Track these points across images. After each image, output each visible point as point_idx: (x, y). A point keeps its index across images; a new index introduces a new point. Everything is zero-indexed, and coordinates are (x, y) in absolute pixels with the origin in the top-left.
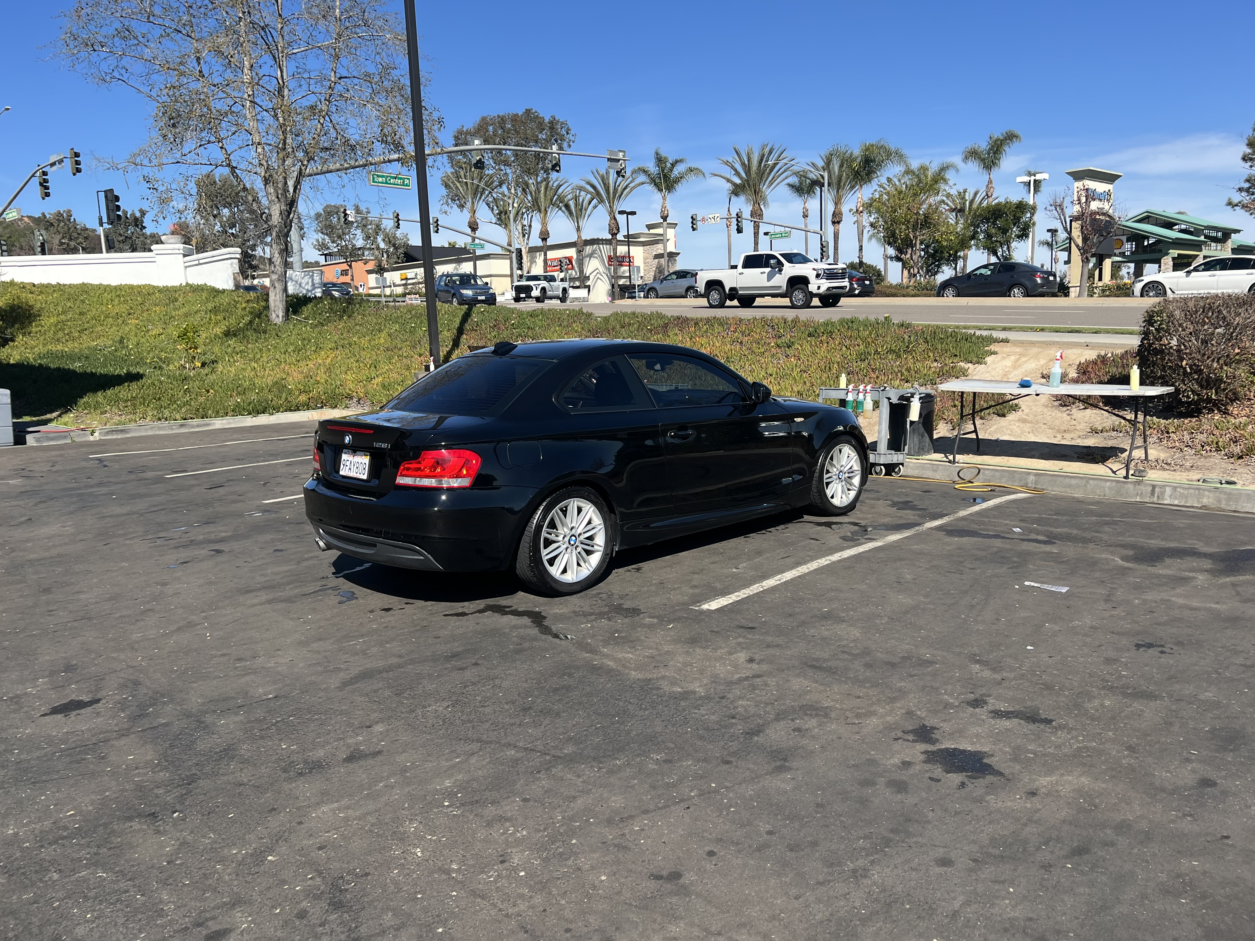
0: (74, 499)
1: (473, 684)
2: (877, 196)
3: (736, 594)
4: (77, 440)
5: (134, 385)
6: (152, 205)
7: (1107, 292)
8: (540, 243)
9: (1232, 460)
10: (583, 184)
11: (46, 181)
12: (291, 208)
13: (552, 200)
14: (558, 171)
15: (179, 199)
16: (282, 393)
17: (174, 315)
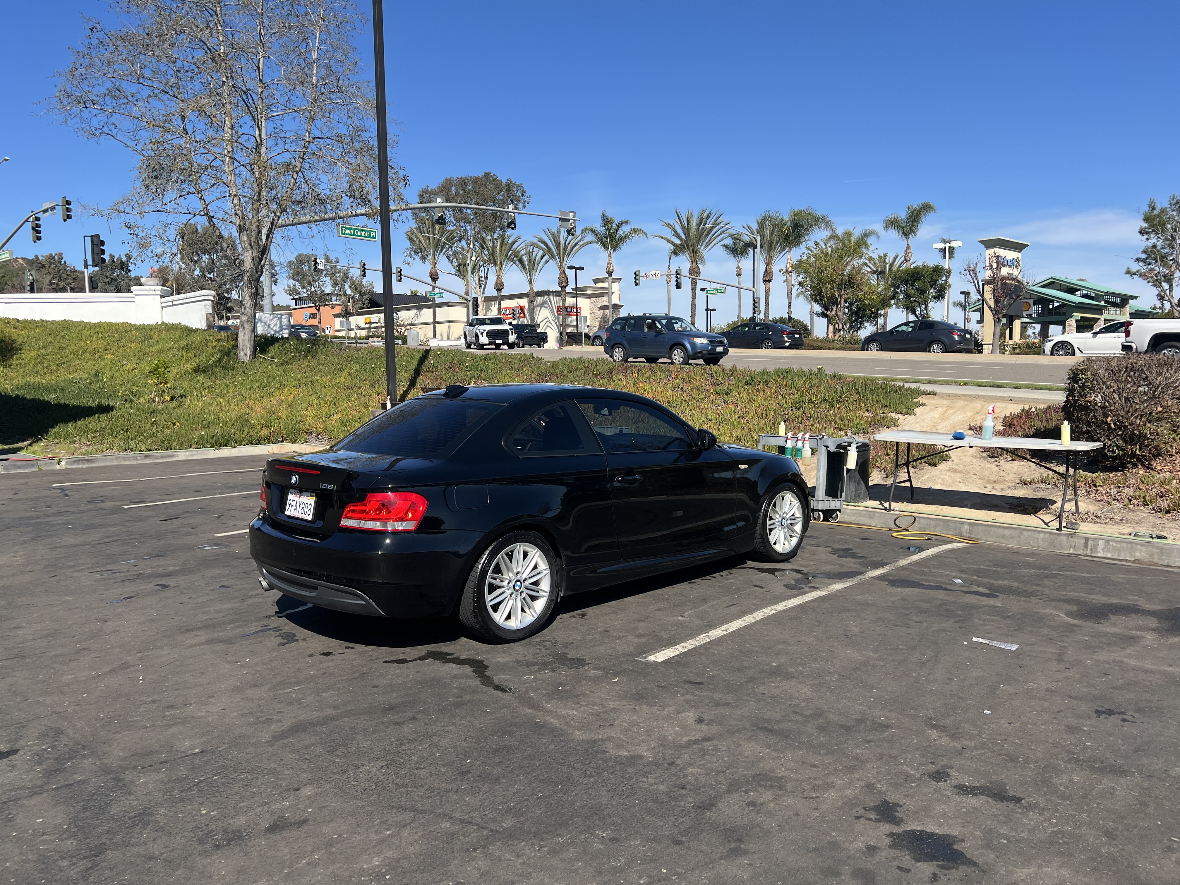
0: (30, 529)
1: (410, 741)
2: (805, 258)
3: (683, 644)
4: (44, 468)
5: (104, 417)
6: (131, 249)
7: (1017, 350)
8: (495, 293)
9: (1160, 515)
10: (535, 240)
11: (38, 226)
12: (262, 255)
13: (507, 255)
14: (513, 229)
15: (158, 244)
16: (245, 427)
17: (148, 351)
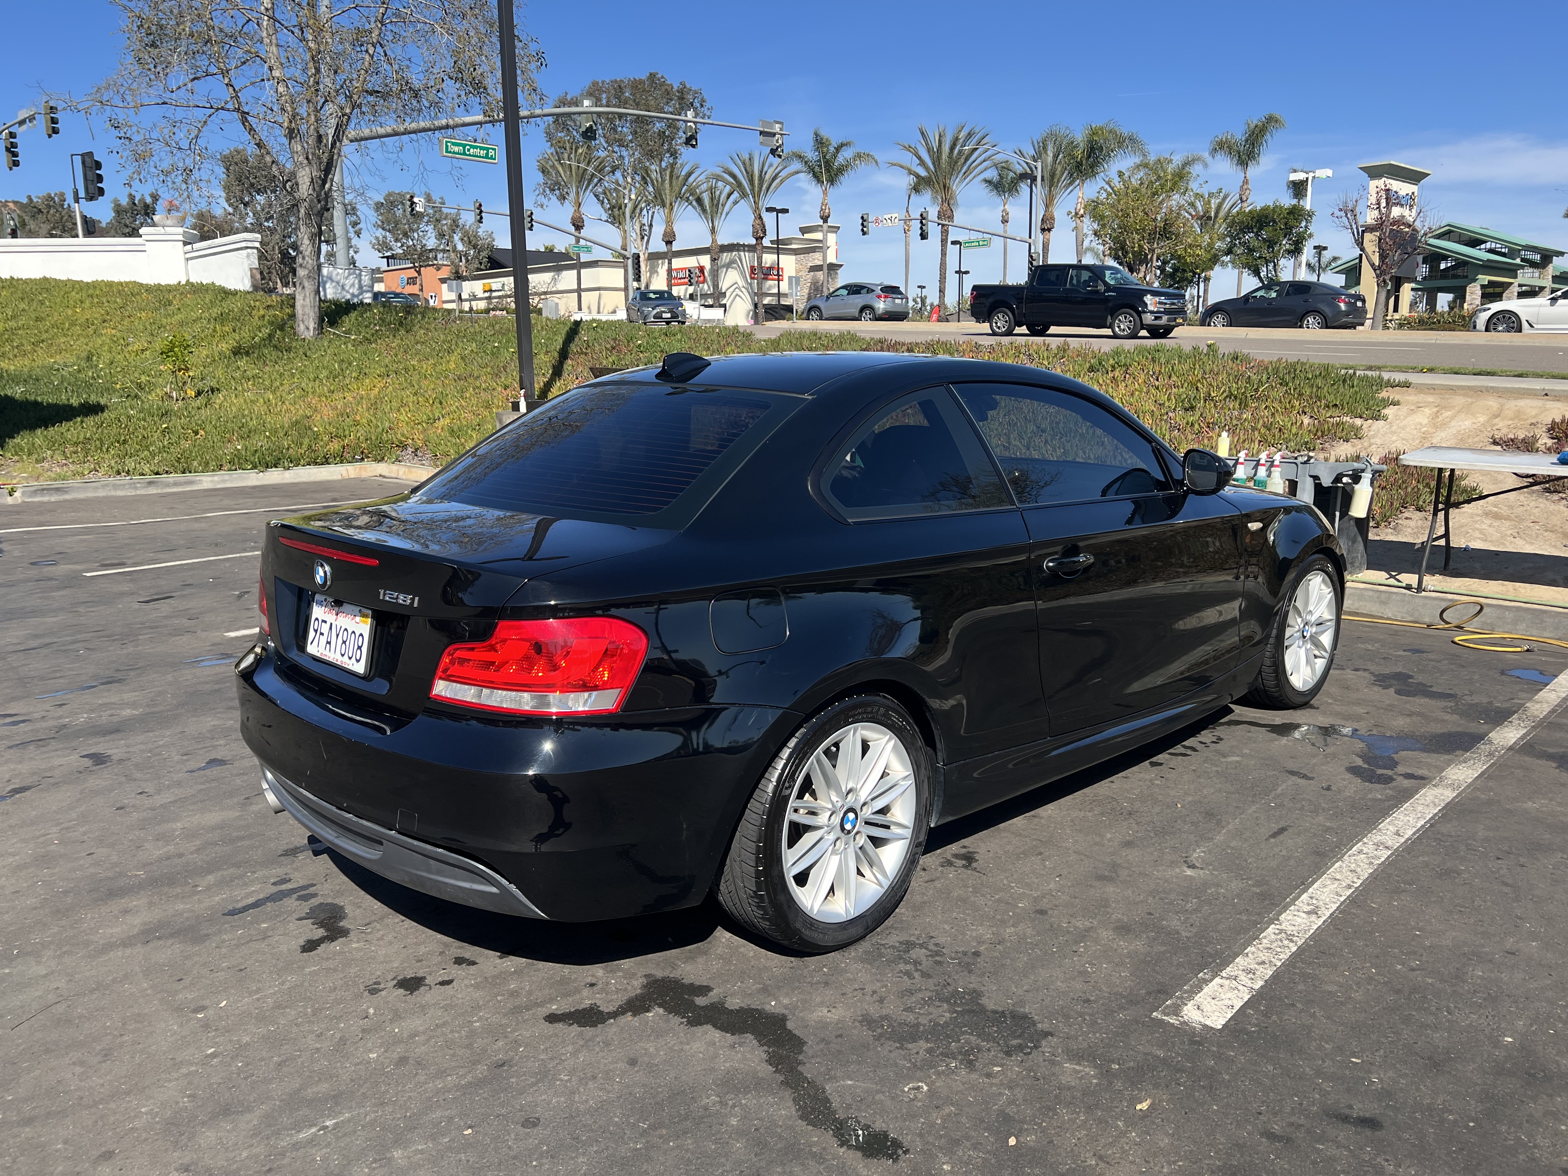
2: (1104, 196)
5: (90, 421)
6: (122, 162)
7: (1405, 327)
8: (663, 248)
10: (718, 171)
11: (14, 145)
12: (326, 176)
13: (679, 193)
14: (693, 146)
15: (163, 154)
16: (304, 438)
17: (164, 323)
